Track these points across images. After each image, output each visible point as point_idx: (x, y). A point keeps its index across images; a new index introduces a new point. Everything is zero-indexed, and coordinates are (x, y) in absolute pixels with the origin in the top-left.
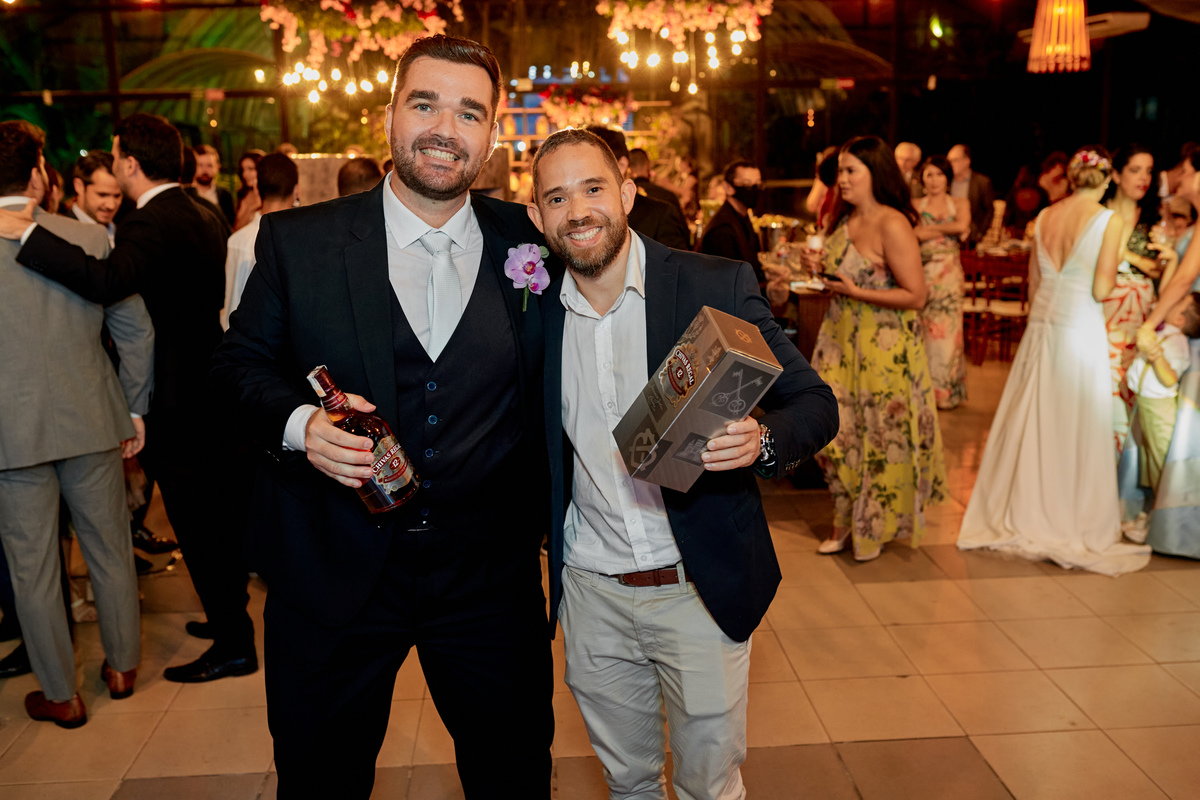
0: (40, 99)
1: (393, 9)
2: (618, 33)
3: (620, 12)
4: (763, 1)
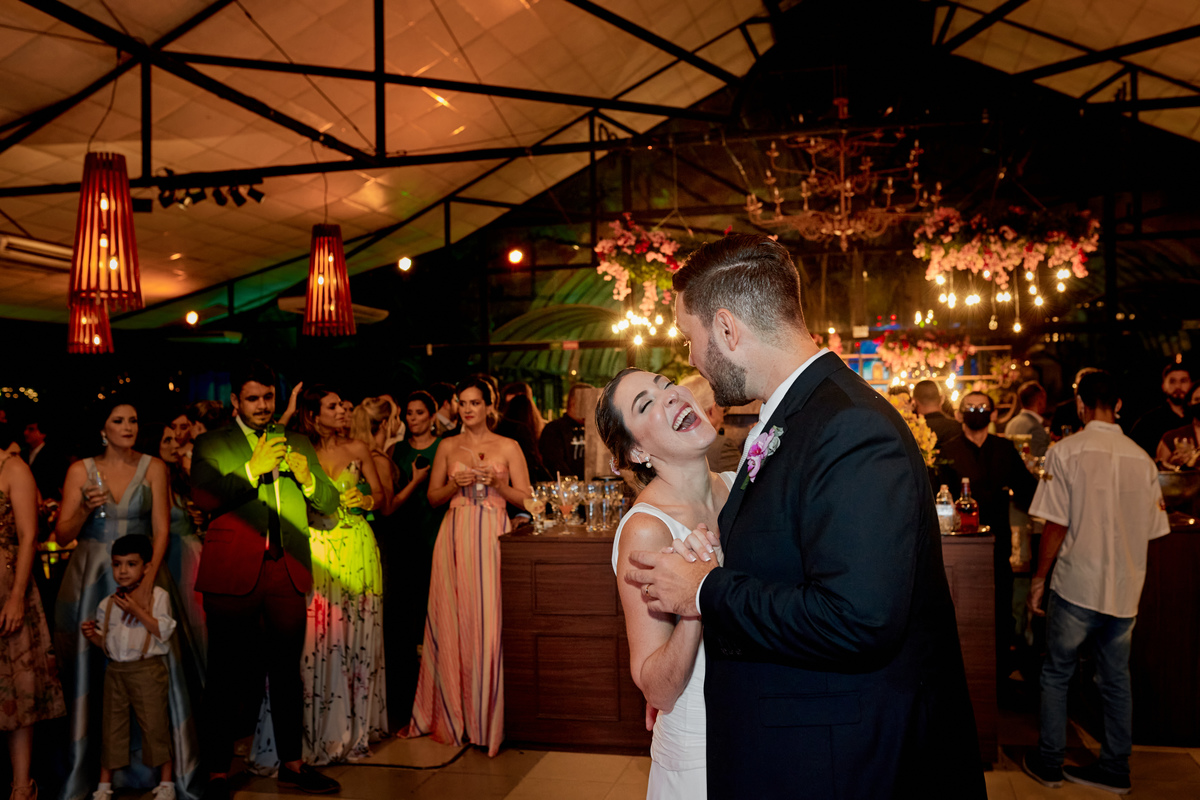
0: (423, 350)
2: (936, 276)
3: (937, 255)
4: (1088, 238)
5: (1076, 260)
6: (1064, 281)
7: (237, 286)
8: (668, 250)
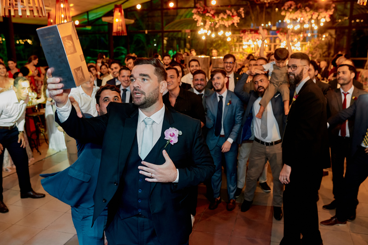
0: (145, 32)
1: (224, 15)
2: (287, 20)
3: (288, 15)
4: (330, 9)
5: (327, 16)
6: (323, 23)
7: (90, 13)
8: (212, 12)
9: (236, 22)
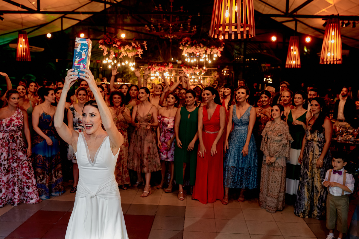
0: (55, 61)
2: (185, 54)
3: (185, 49)
4: (221, 47)
5: (219, 52)
6: (215, 58)
8: (118, 44)
9: (140, 53)
